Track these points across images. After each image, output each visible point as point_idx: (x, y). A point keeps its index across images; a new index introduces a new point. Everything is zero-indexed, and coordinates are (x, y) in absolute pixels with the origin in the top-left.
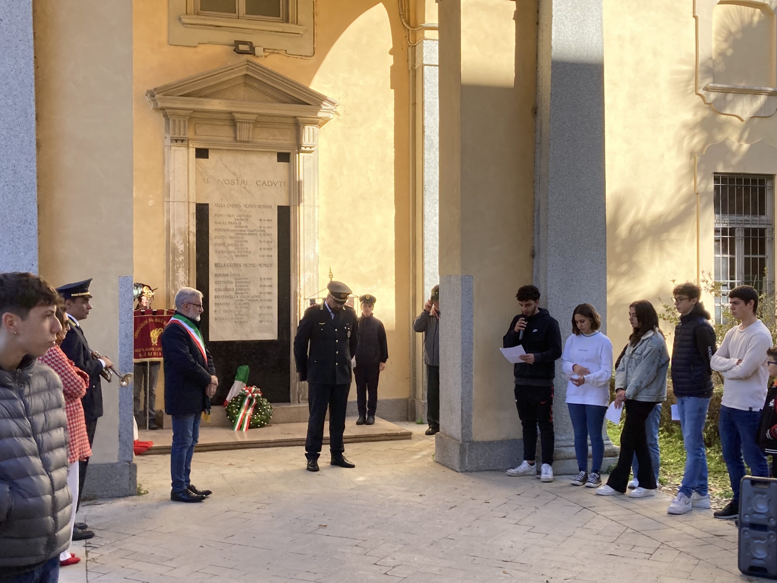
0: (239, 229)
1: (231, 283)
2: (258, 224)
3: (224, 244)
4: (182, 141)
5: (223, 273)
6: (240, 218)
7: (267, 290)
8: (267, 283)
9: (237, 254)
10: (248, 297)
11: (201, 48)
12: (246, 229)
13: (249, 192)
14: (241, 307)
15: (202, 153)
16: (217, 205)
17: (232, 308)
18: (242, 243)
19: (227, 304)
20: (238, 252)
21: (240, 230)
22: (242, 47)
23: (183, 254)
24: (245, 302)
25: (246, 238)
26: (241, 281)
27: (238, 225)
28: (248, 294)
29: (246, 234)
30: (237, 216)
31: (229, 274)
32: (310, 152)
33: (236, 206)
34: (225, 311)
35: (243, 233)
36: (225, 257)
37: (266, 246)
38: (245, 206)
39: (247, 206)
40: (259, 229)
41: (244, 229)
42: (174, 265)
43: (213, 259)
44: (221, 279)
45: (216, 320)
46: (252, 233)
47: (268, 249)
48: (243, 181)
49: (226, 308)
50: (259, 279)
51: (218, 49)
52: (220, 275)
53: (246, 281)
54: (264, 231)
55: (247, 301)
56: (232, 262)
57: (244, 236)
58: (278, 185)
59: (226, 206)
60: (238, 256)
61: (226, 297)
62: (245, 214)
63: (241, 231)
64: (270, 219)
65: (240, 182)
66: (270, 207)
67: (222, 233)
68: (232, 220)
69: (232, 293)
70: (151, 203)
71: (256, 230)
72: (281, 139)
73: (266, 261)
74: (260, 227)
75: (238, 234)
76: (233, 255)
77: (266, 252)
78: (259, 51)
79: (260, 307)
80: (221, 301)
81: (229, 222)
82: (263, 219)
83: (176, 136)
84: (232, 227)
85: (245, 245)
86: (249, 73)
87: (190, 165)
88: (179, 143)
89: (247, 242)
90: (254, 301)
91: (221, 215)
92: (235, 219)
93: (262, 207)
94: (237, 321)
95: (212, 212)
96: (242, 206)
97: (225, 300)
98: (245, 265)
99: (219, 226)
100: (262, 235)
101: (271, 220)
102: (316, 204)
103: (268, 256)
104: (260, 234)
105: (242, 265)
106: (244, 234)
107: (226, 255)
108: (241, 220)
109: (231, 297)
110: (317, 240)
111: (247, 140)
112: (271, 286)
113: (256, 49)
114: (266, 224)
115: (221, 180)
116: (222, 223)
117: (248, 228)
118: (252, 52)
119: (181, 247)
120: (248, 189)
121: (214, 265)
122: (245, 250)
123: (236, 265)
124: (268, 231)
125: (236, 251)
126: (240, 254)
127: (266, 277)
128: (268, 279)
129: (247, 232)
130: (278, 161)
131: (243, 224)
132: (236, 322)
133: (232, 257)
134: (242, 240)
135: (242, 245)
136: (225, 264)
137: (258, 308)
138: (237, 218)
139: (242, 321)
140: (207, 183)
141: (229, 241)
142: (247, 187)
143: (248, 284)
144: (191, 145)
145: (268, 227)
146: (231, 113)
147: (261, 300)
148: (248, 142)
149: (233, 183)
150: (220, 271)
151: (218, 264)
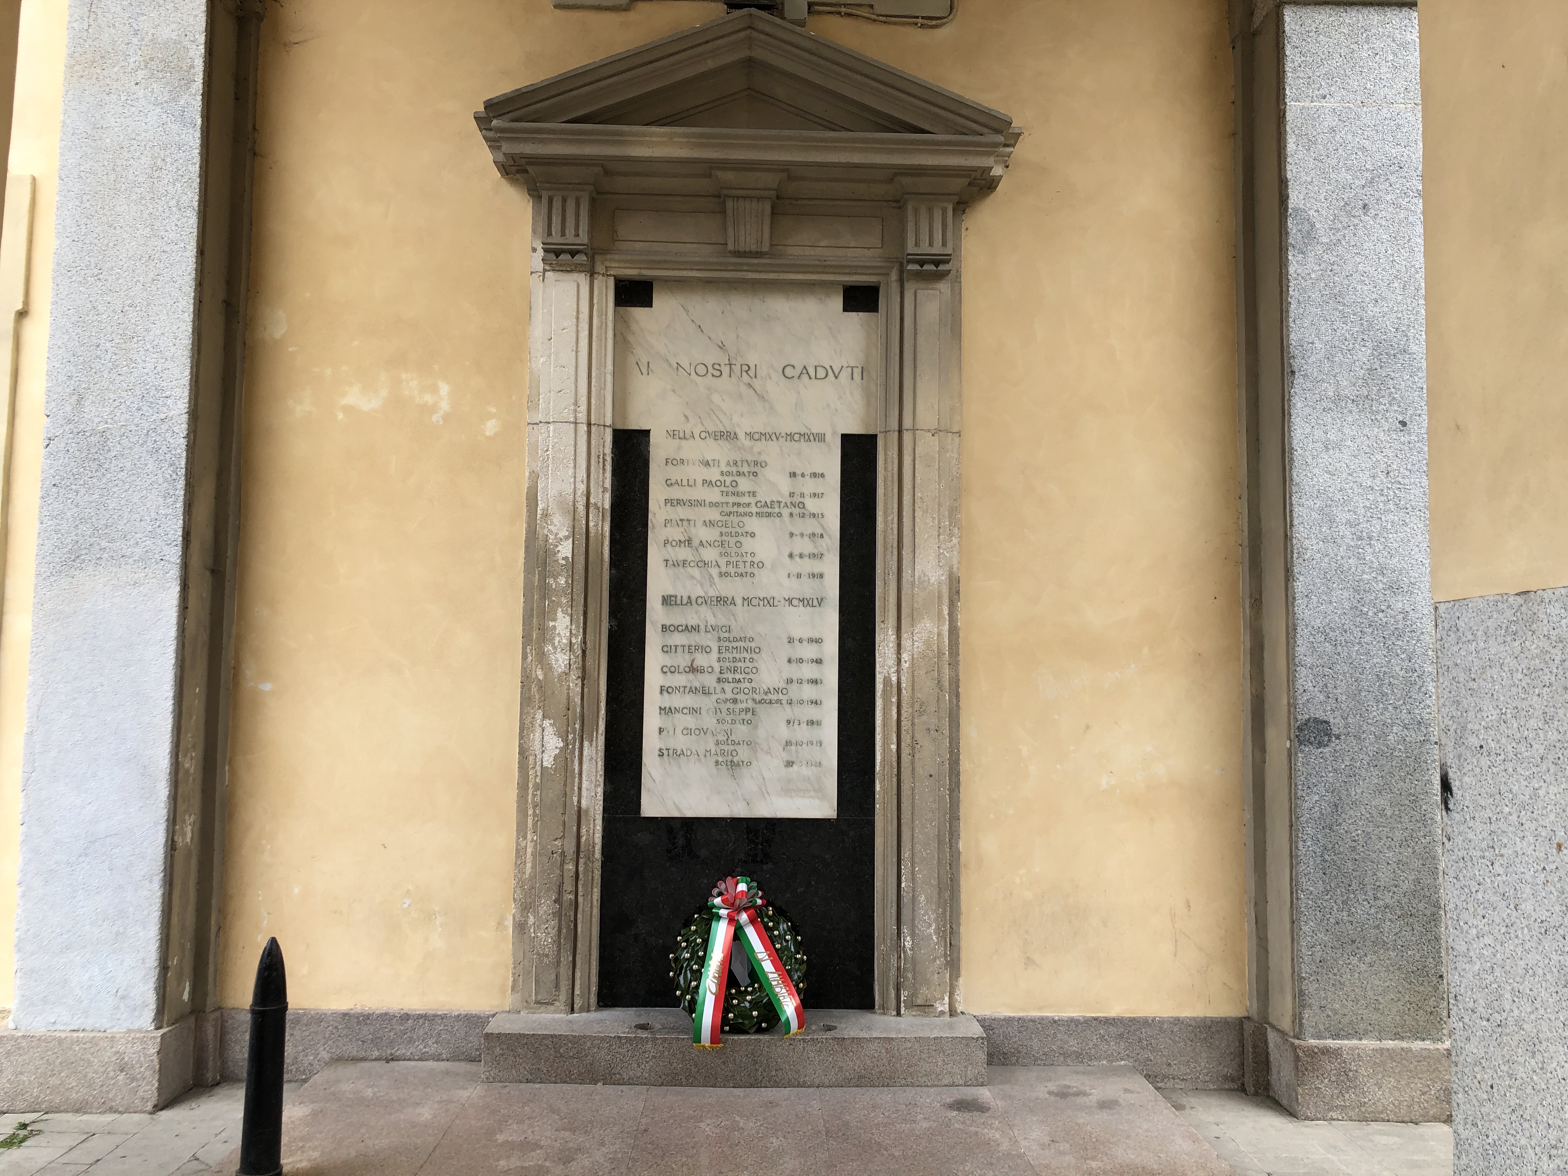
0: (732, 499)
1: (706, 650)
2: (785, 485)
3: (689, 541)
4: (573, 254)
5: (684, 623)
6: (734, 469)
7: (808, 671)
8: (808, 651)
9: (724, 569)
10: (754, 690)
11: (637, 12)
12: (752, 500)
13: (762, 398)
14: (734, 722)
15: (633, 293)
16: (673, 434)
17: (709, 721)
18: (738, 539)
19: (694, 711)
20: (728, 563)
21: (734, 504)
23: (571, 567)
24: (744, 706)
25: (753, 524)
26: (735, 644)
27: (730, 489)
28: (753, 684)
29: (750, 514)
30: (728, 464)
31: (702, 628)
32: (936, 277)
33: (729, 436)
34: (687, 731)
35: (741, 510)
36: (692, 577)
37: (807, 546)
38: (750, 435)
39: (756, 436)
40: (789, 500)
41: (746, 499)
42: (543, 598)
43: (658, 582)
44: (679, 639)
45: (661, 755)
46: (769, 510)
47: (812, 556)
48: (745, 368)
49: (690, 721)
50: (786, 640)
51: (688, 5)
52: (676, 628)
53: (748, 644)
54: (802, 505)
55: (750, 704)
56: (712, 593)
57: (746, 519)
58: (845, 375)
59: (696, 436)
60: (726, 575)
61: (691, 691)
62: (750, 458)
63: (739, 505)
64: (819, 471)
65: (736, 369)
66: (820, 438)
67: (682, 512)
68: (713, 474)
69: (709, 680)
70: (491, 427)
71: (779, 502)
72: (853, 244)
73: (807, 589)
74: (792, 495)
75: (729, 514)
76: (714, 572)
77: (808, 566)
78: (794, 7)
79: (788, 722)
80: (677, 701)
81: (704, 481)
82: (799, 472)
83: (558, 241)
84: (714, 495)
85: (748, 544)
86: (757, 53)
87: (598, 322)
88: (566, 260)
89: (753, 535)
90: (770, 703)
91: (682, 461)
92: (722, 474)
93: (797, 437)
94: (720, 759)
95: (659, 450)
96: (741, 435)
97: (689, 700)
98: (747, 601)
99: (677, 493)
100: (796, 518)
101: (822, 475)
103: (813, 575)
104: (791, 514)
105: (739, 601)
106: (745, 514)
107: (696, 572)
108: (739, 474)
109: (705, 692)
111: (753, 248)
112: (819, 662)
114: (809, 486)
115: (685, 364)
116: (685, 483)
117: (758, 498)
119: (565, 550)
120: (758, 388)
121: (661, 599)
122: (749, 559)
123: (721, 601)
124: (812, 505)
125: (722, 562)
126: (732, 570)
127: (805, 637)
128: (811, 640)
129: (754, 510)
130: (845, 310)
131: (744, 484)
132: (717, 762)
133: (711, 576)
134: (740, 530)
135: (738, 544)
136: (689, 597)
137: (783, 725)
138: (725, 469)
139: (735, 759)
140: (644, 371)
141: (703, 533)
142: (757, 384)
143: (754, 656)
144: (600, 268)
145: (815, 495)
146: (709, 173)
147: (790, 703)
148: (759, 254)
149: (717, 373)
150: (677, 617)
151: (671, 596)
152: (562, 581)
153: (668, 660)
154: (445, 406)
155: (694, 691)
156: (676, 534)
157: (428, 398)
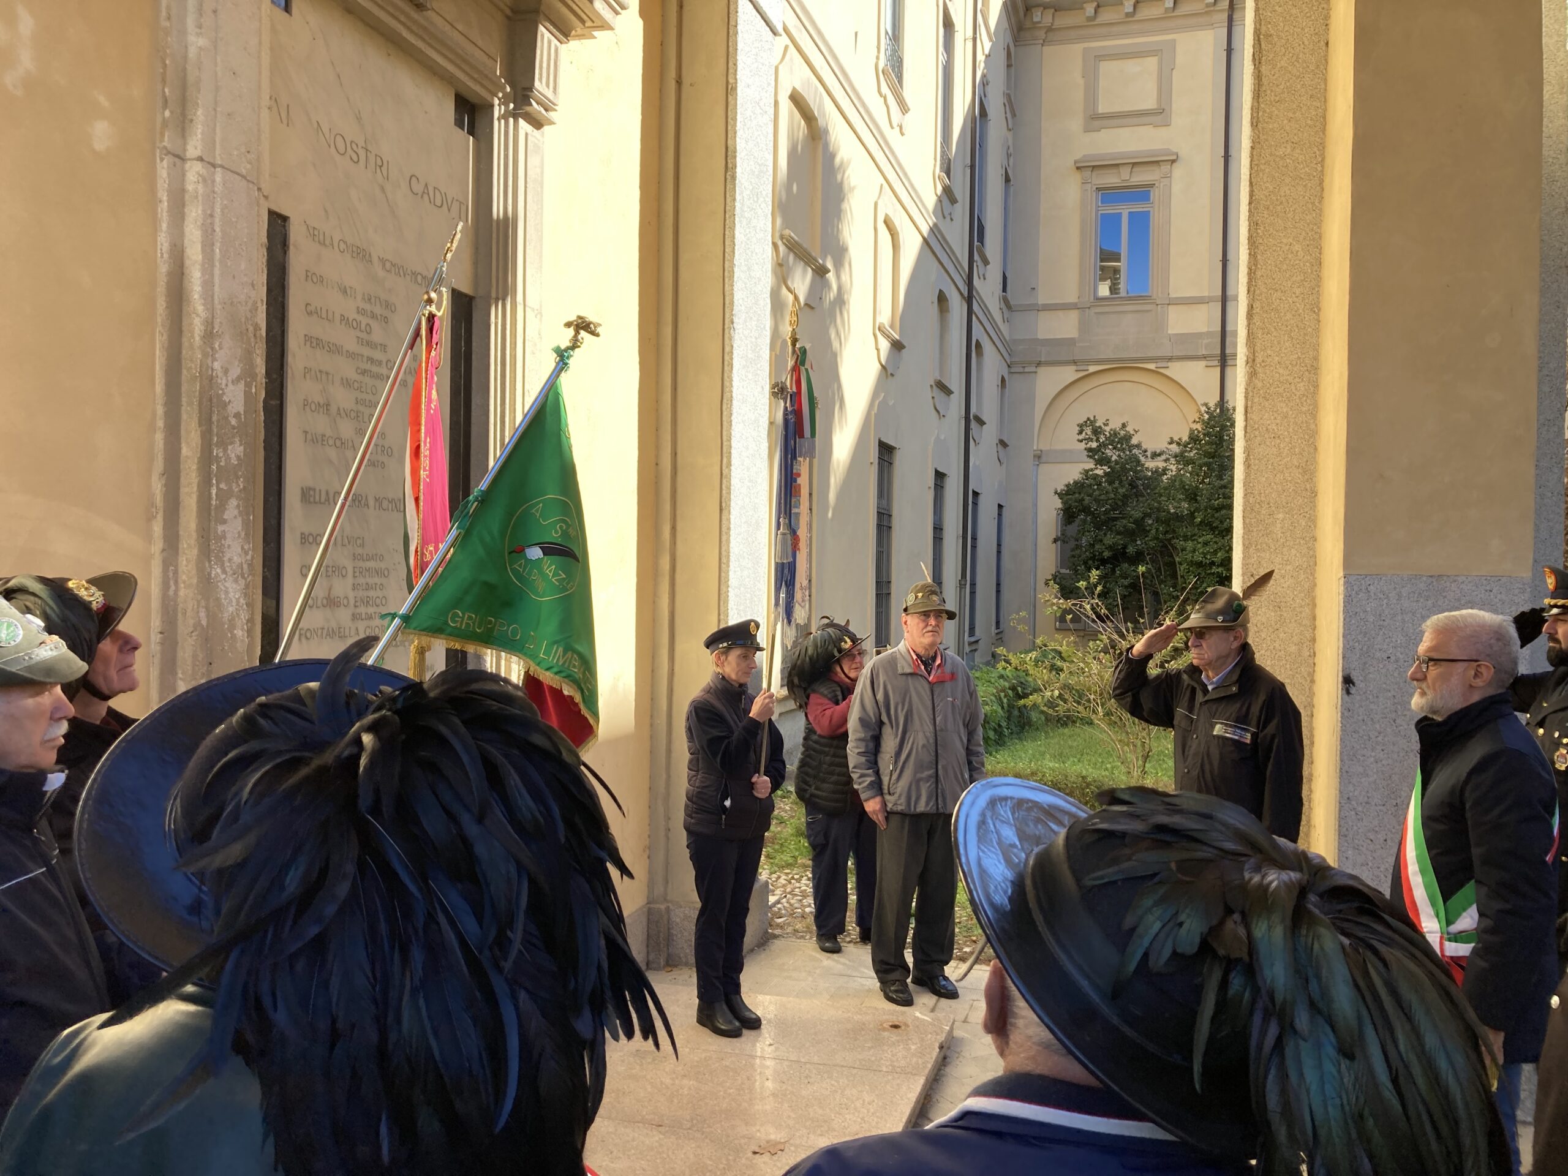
0: (367, 352)
1: (342, 572)
3: (328, 406)
6: (369, 308)
13: (392, 211)
21: (369, 359)
26: (368, 564)
27: (365, 336)
29: (382, 377)
30: (363, 297)
32: (540, 124)
33: (361, 254)
35: (376, 369)
36: (328, 462)
38: (383, 261)
39: (388, 265)
41: (378, 355)
48: (379, 162)
52: (315, 539)
53: (377, 564)
58: (455, 210)
61: (327, 633)
63: (372, 361)
67: (320, 359)
68: (350, 309)
69: (345, 618)
70: (102, 135)
75: (364, 372)
81: (342, 317)
84: (350, 340)
91: (321, 279)
92: (358, 310)
95: (299, 257)
98: (379, 502)
99: (316, 328)
105: (371, 502)
106: (377, 376)
107: (332, 453)
108: (372, 315)
109: (341, 635)
115: (325, 129)
117: (388, 355)
120: (392, 197)
121: (299, 492)
123: (356, 500)
129: (385, 371)
130: (456, 121)
131: (378, 333)
134: (373, 399)
136: (327, 493)
138: (362, 305)
142: (390, 191)
143: (385, 580)
149: (355, 158)
151: (310, 489)
152: (233, 453)
156: (315, 392)
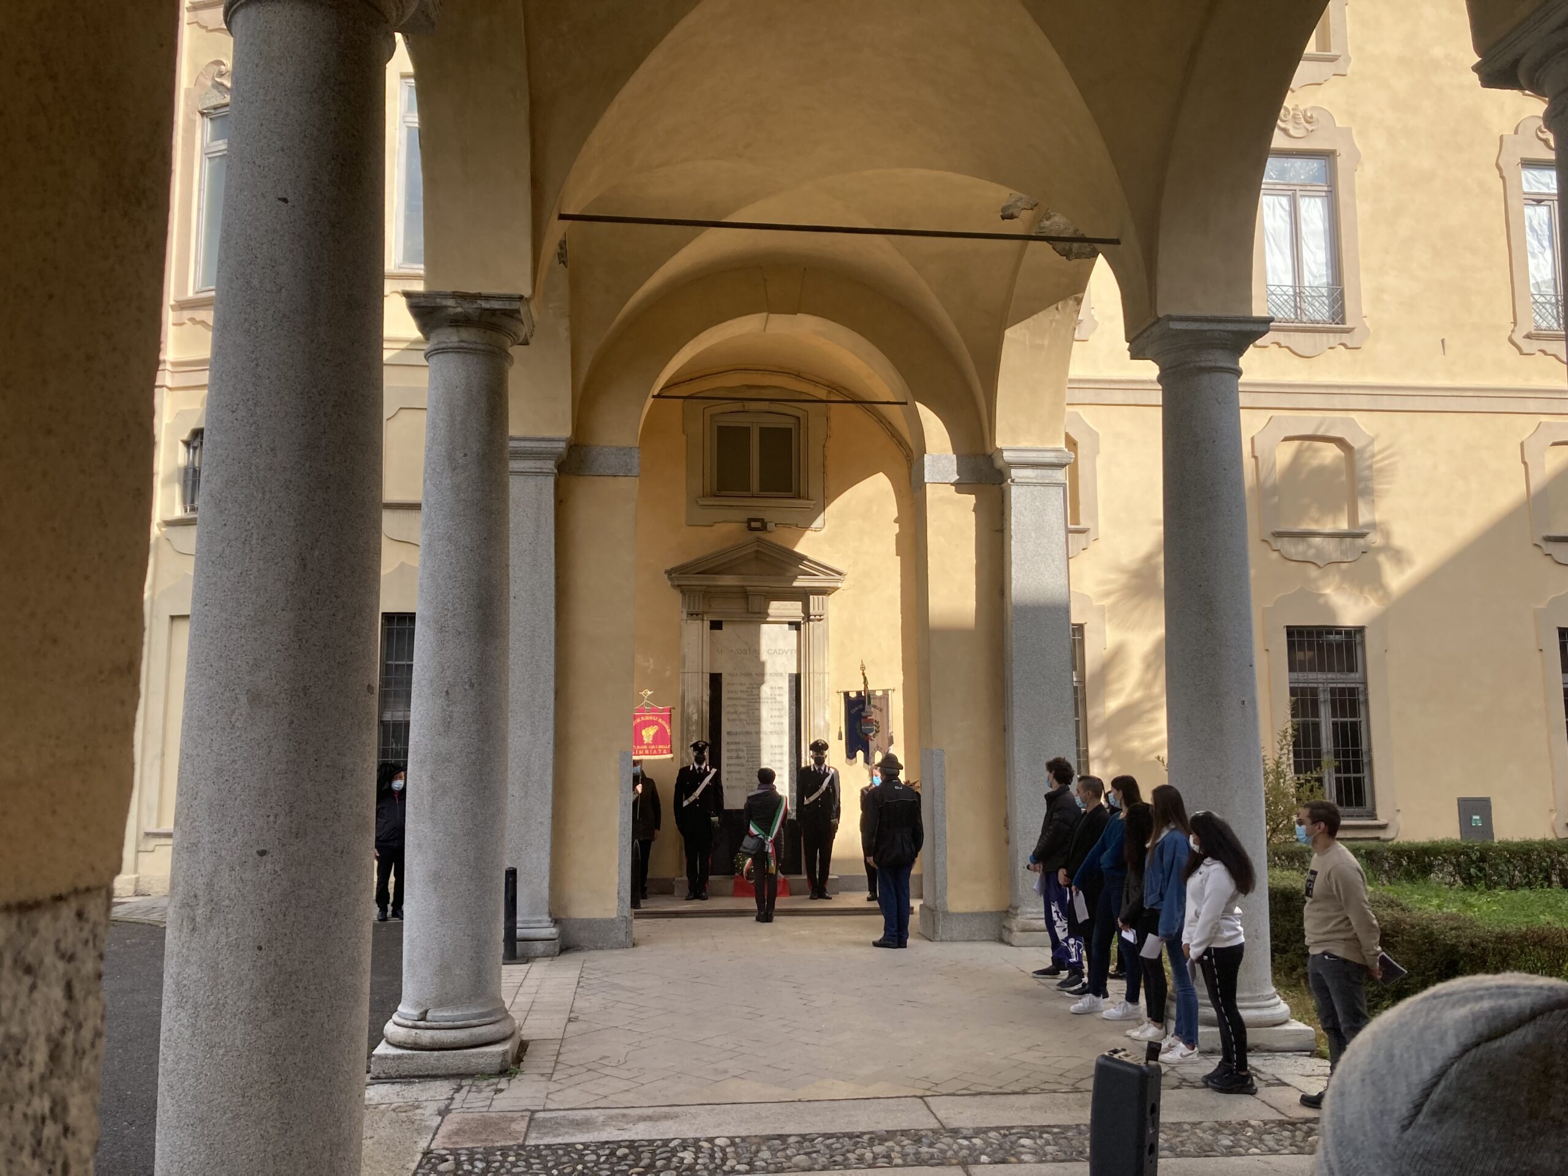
0: (750, 697)
1: (743, 751)
2: (769, 692)
3: (736, 712)
4: (697, 615)
7: (778, 757)
8: (778, 751)
9: (748, 722)
11: (717, 527)
15: (716, 625)
16: (731, 675)
17: (744, 775)
18: (753, 711)
19: (739, 772)
20: (750, 720)
21: (751, 699)
22: (754, 524)
23: (697, 722)
26: (752, 748)
27: (750, 694)
29: (757, 702)
31: (741, 743)
32: (820, 620)
33: (749, 675)
34: (736, 779)
35: (754, 701)
36: (737, 725)
37: (776, 713)
38: (757, 674)
39: (759, 674)
40: (770, 697)
41: (755, 697)
42: (687, 733)
43: (726, 727)
44: (733, 747)
47: (779, 717)
49: (737, 776)
50: (770, 746)
51: (734, 526)
52: (732, 743)
53: (757, 748)
54: (775, 699)
56: (744, 730)
58: (789, 653)
59: (738, 675)
60: (749, 724)
62: (757, 683)
63: (753, 699)
64: (781, 687)
65: (752, 651)
66: (781, 675)
67: (733, 702)
68: (744, 688)
69: (743, 761)
70: (668, 673)
71: (767, 698)
72: (792, 608)
73: (777, 728)
74: (771, 695)
75: (750, 703)
76: (745, 723)
77: (777, 720)
78: (771, 526)
80: (733, 769)
81: (741, 691)
82: (774, 688)
83: (692, 610)
84: (744, 696)
85: (757, 713)
86: (759, 549)
87: (705, 637)
88: (694, 616)
91: (733, 684)
93: (773, 675)
95: (725, 680)
96: (754, 675)
97: (737, 768)
98: (757, 733)
99: (733, 695)
100: (773, 703)
101: (783, 688)
102: (826, 671)
103: (779, 723)
104: (771, 702)
105: (753, 733)
106: (755, 703)
109: (742, 765)
110: (827, 707)
112: (782, 754)
113: (768, 524)
114: (777, 692)
115: (734, 649)
116: (734, 692)
118: (764, 528)
119: (695, 717)
121: (727, 733)
122: (757, 718)
123: (747, 733)
124: (778, 698)
125: (747, 719)
126: (751, 722)
127: (777, 745)
128: (780, 746)
130: (789, 630)
131: (755, 692)
133: (742, 725)
134: (753, 708)
135: (753, 713)
136: (736, 732)
138: (748, 687)
140: (720, 653)
141: (741, 709)
143: (759, 752)
144: (705, 618)
145: (779, 695)
146: (743, 586)
148: (760, 613)
149: (745, 653)
150: (732, 739)
151: (730, 732)
152: (694, 728)
153: (730, 754)
154: (652, 667)
155: (738, 765)
156: (731, 710)
157: (646, 664)
